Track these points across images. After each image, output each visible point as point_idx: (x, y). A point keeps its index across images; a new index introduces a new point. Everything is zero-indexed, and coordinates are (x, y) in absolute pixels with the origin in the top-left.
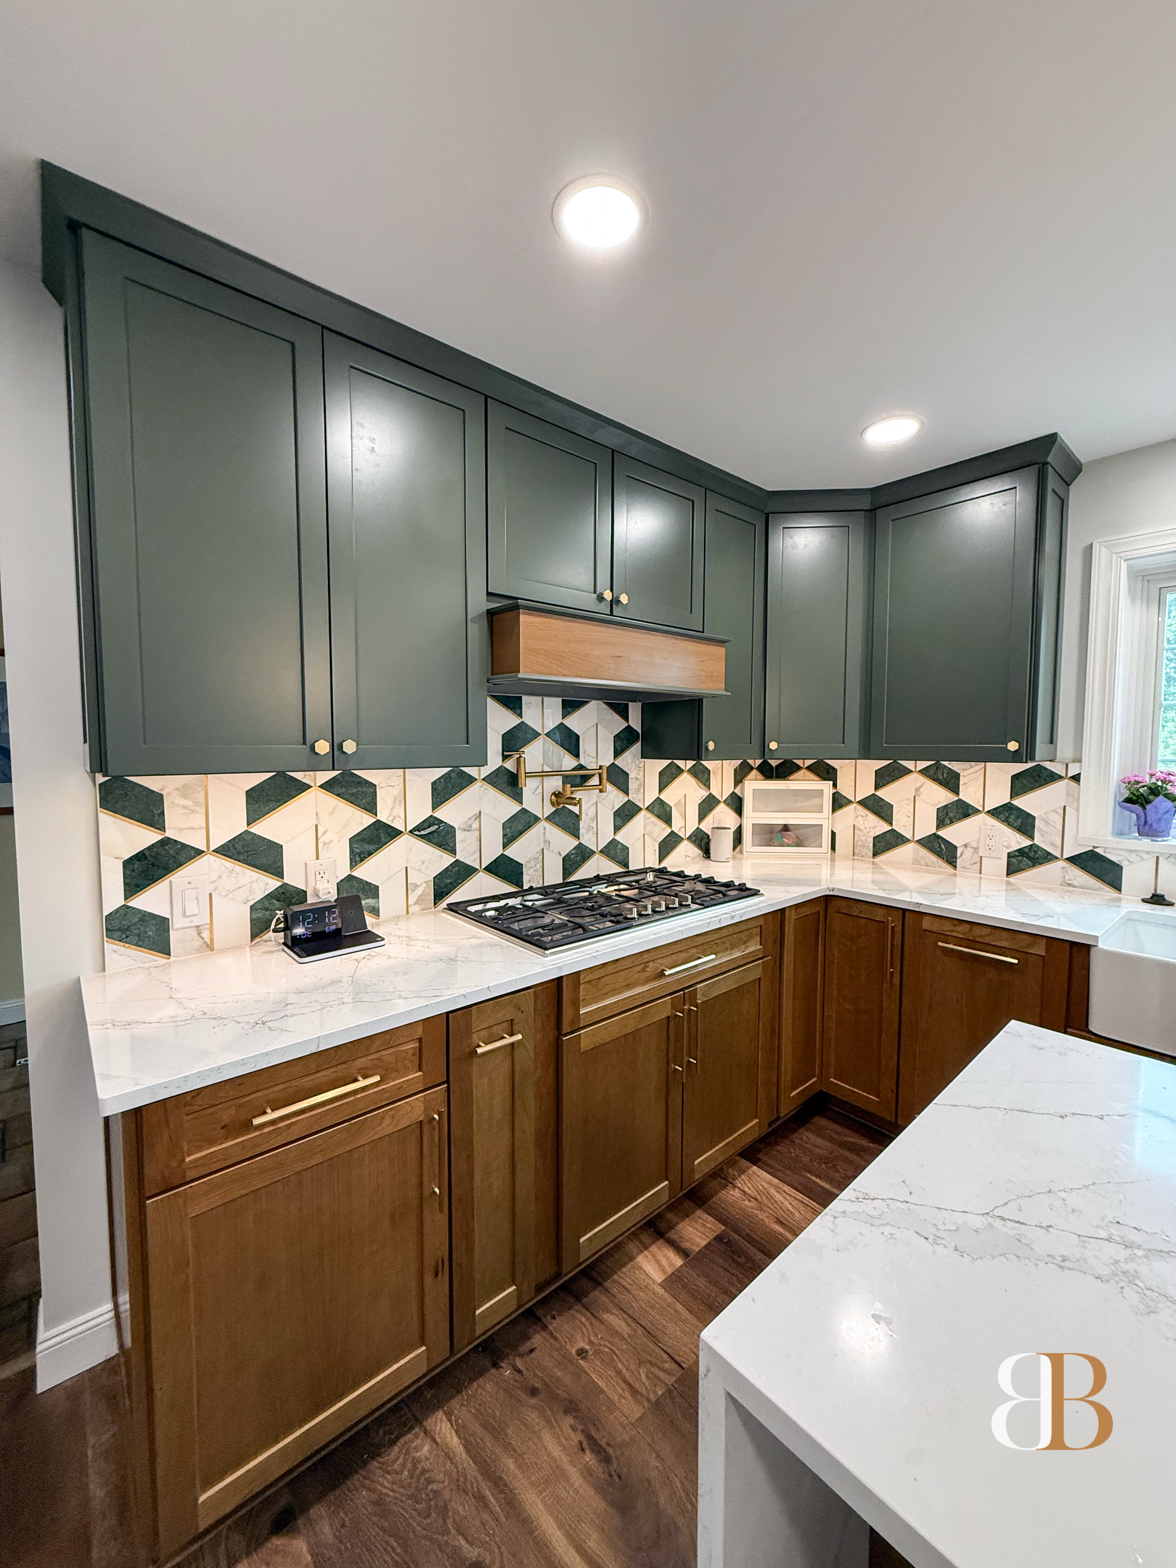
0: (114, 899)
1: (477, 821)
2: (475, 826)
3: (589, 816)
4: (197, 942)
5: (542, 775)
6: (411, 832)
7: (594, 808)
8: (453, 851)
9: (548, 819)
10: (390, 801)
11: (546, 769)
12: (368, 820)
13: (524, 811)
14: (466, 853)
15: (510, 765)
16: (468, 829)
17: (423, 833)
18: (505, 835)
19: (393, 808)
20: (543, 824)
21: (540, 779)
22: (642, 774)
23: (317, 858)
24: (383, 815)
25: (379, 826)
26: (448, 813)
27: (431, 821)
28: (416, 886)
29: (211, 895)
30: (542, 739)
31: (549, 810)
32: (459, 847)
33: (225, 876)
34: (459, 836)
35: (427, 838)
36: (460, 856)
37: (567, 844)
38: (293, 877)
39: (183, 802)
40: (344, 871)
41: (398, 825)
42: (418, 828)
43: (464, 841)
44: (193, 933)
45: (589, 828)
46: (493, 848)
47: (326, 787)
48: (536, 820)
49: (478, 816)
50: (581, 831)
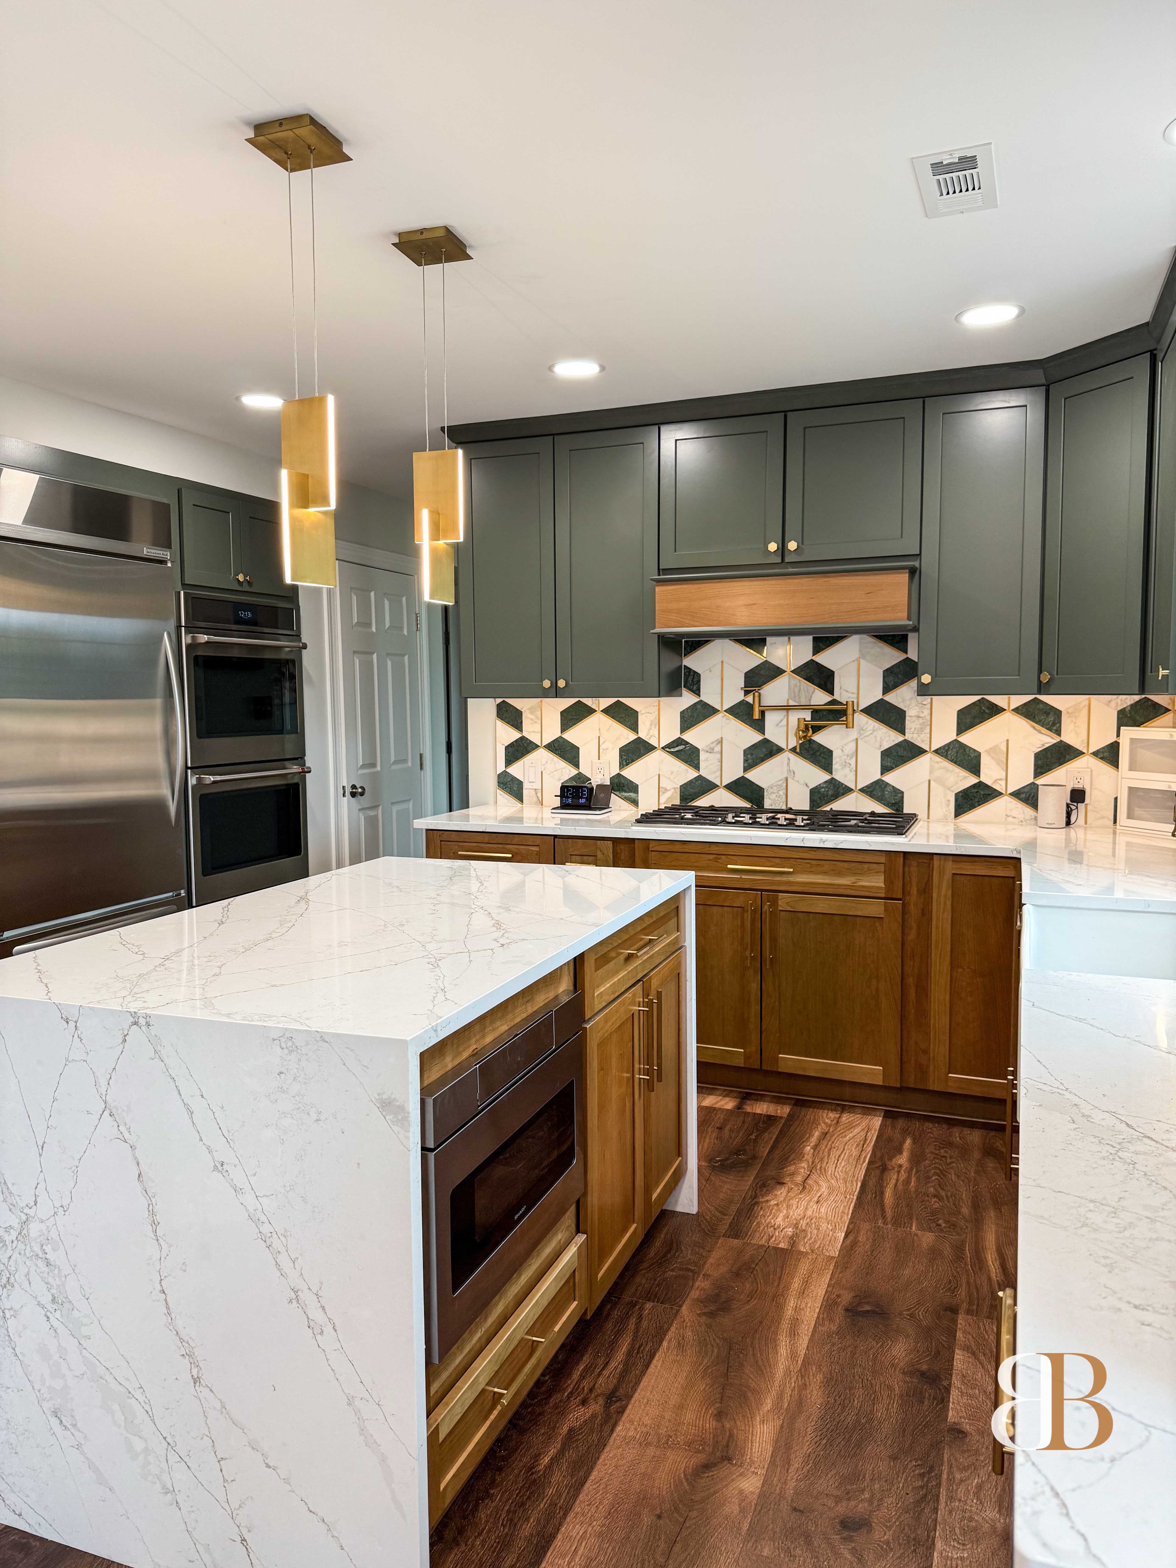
0: (501, 767)
1: (719, 746)
2: (718, 748)
3: (846, 752)
4: (535, 799)
5: (787, 708)
6: (662, 748)
7: (853, 745)
8: (697, 767)
9: (794, 750)
10: (648, 724)
11: (792, 703)
12: (632, 737)
13: (766, 741)
14: (708, 769)
15: (750, 699)
16: (711, 751)
17: (672, 750)
18: (745, 761)
19: (650, 729)
20: (787, 754)
21: (784, 713)
22: (926, 712)
23: (599, 759)
24: (643, 734)
25: (639, 741)
26: (694, 737)
27: (679, 742)
28: (666, 790)
29: (542, 772)
30: (787, 676)
31: (793, 742)
32: (702, 765)
33: (549, 762)
34: (703, 756)
35: (676, 755)
36: (703, 772)
37: (817, 777)
38: (585, 769)
39: (530, 716)
40: (615, 770)
41: (653, 742)
42: (669, 746)
43: (706, 760)
44: (533, 792)
45: (845, 765)
46: (734, 770)
47: (606, 711)
48: (780, 750)
49: (721, 742)
50: (834, 767)
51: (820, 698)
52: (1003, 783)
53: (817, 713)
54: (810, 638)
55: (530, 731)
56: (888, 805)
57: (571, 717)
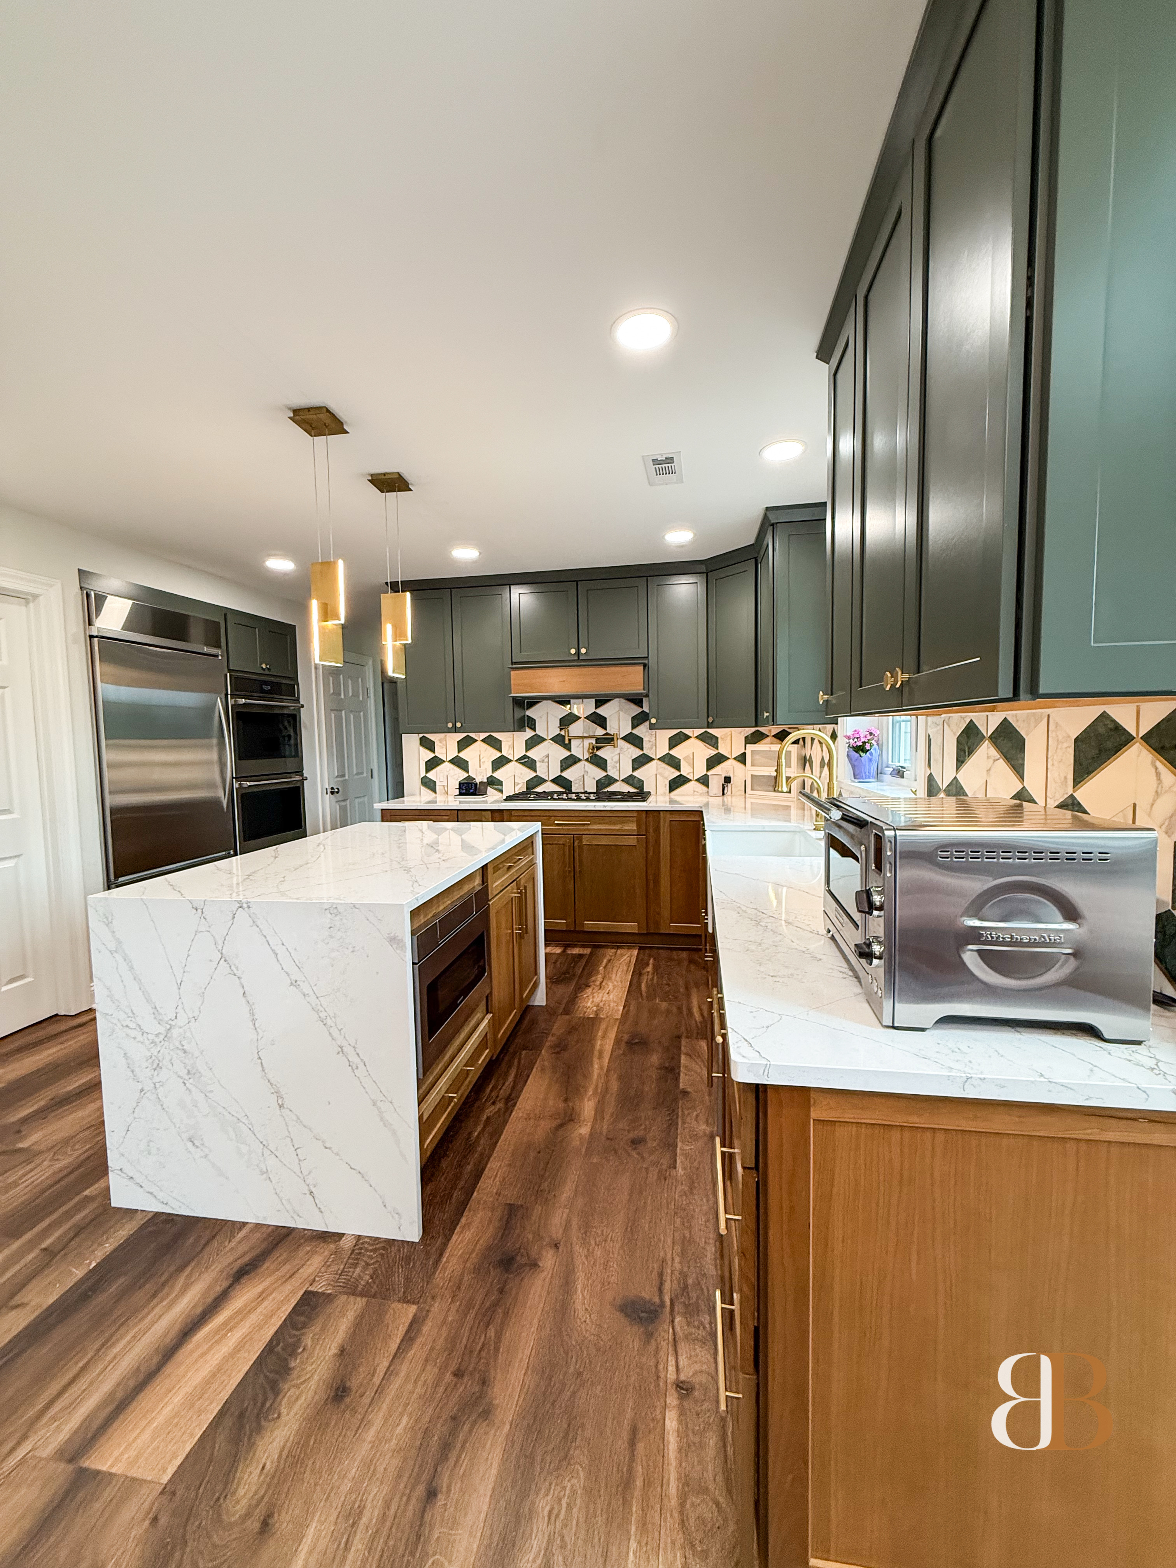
0: (423, 774)
1: (547, 758)
2: (546, 760)
3: (614, 760)
4: (444, 791)
5: (583, 738)
6: (516, 760)
7: (618, 756)
8: (535, 771)
9: (587, 760)
10: (507, 747)
11: (585, 735)
12: (499, 754)
13: (572, 756)
14: (541, 772)
15: (563, 733)
16: (543, 761)
17: (521, 761)
18: (561, 766)
19: (508, 750)
20: (583, 762)
21: (581, 740)
22: (654, 739)
23: (480, 768)
24: (504, 753)
25: (502, 757)
26: (532, 754)
27: (525, 757)
28: (518, 784)
29: (447, 776)
30: (582, 720)
31: (587, 756)
32: (538, 769)
33: (451, 770)
34: (538, 764)
35: (523, 764)
36: (538, 773)
37: (600, 774)
38: (472, 773)
39: (440, 744)
40: (489, 774)
41: (511, 757)
42: (519, 759)
43: (540, 767)
44: (442, 788)
45: (614, 767)
46: (555, 772)
47: (483, 741)
48: (580, 760)
49: (548, 756)
50: (608, 768)
51: (600, 732)
52: (692, 774)
53: (598, 740)
54: (594, 700)
55: (440, 753)
56: (635, 788)
57: (463, 744)
